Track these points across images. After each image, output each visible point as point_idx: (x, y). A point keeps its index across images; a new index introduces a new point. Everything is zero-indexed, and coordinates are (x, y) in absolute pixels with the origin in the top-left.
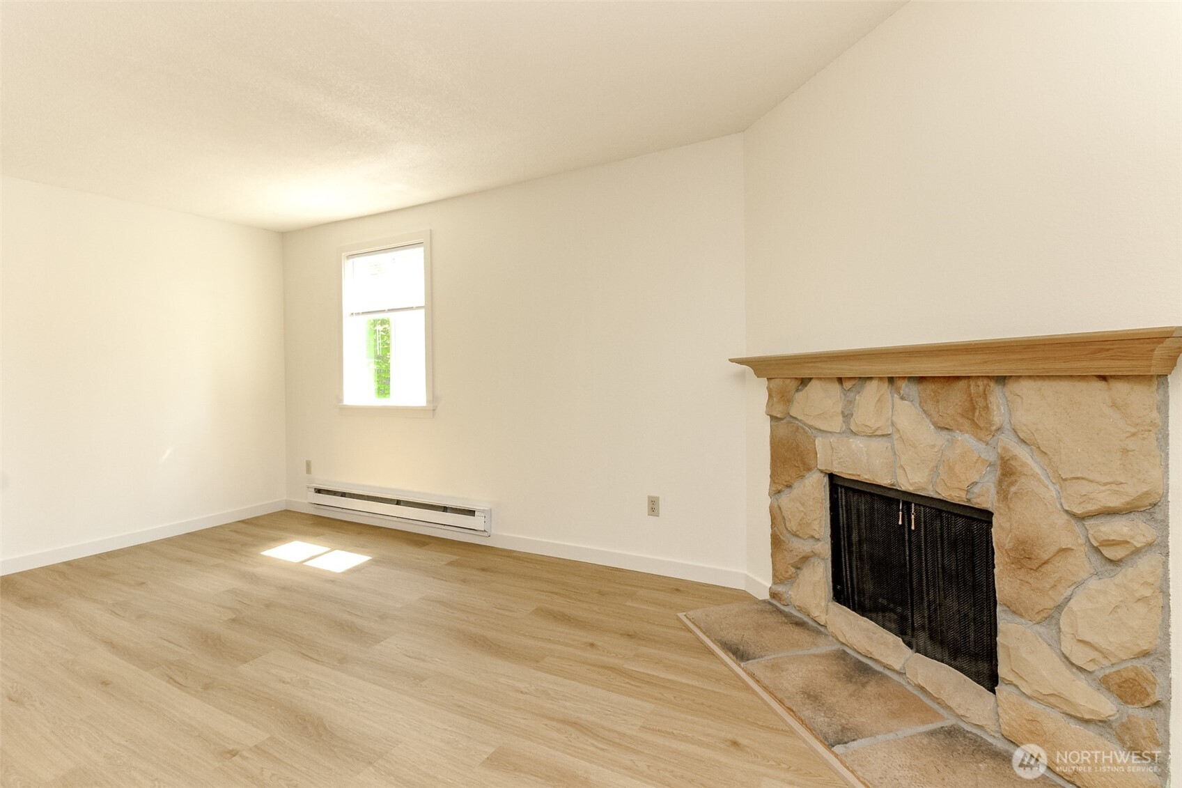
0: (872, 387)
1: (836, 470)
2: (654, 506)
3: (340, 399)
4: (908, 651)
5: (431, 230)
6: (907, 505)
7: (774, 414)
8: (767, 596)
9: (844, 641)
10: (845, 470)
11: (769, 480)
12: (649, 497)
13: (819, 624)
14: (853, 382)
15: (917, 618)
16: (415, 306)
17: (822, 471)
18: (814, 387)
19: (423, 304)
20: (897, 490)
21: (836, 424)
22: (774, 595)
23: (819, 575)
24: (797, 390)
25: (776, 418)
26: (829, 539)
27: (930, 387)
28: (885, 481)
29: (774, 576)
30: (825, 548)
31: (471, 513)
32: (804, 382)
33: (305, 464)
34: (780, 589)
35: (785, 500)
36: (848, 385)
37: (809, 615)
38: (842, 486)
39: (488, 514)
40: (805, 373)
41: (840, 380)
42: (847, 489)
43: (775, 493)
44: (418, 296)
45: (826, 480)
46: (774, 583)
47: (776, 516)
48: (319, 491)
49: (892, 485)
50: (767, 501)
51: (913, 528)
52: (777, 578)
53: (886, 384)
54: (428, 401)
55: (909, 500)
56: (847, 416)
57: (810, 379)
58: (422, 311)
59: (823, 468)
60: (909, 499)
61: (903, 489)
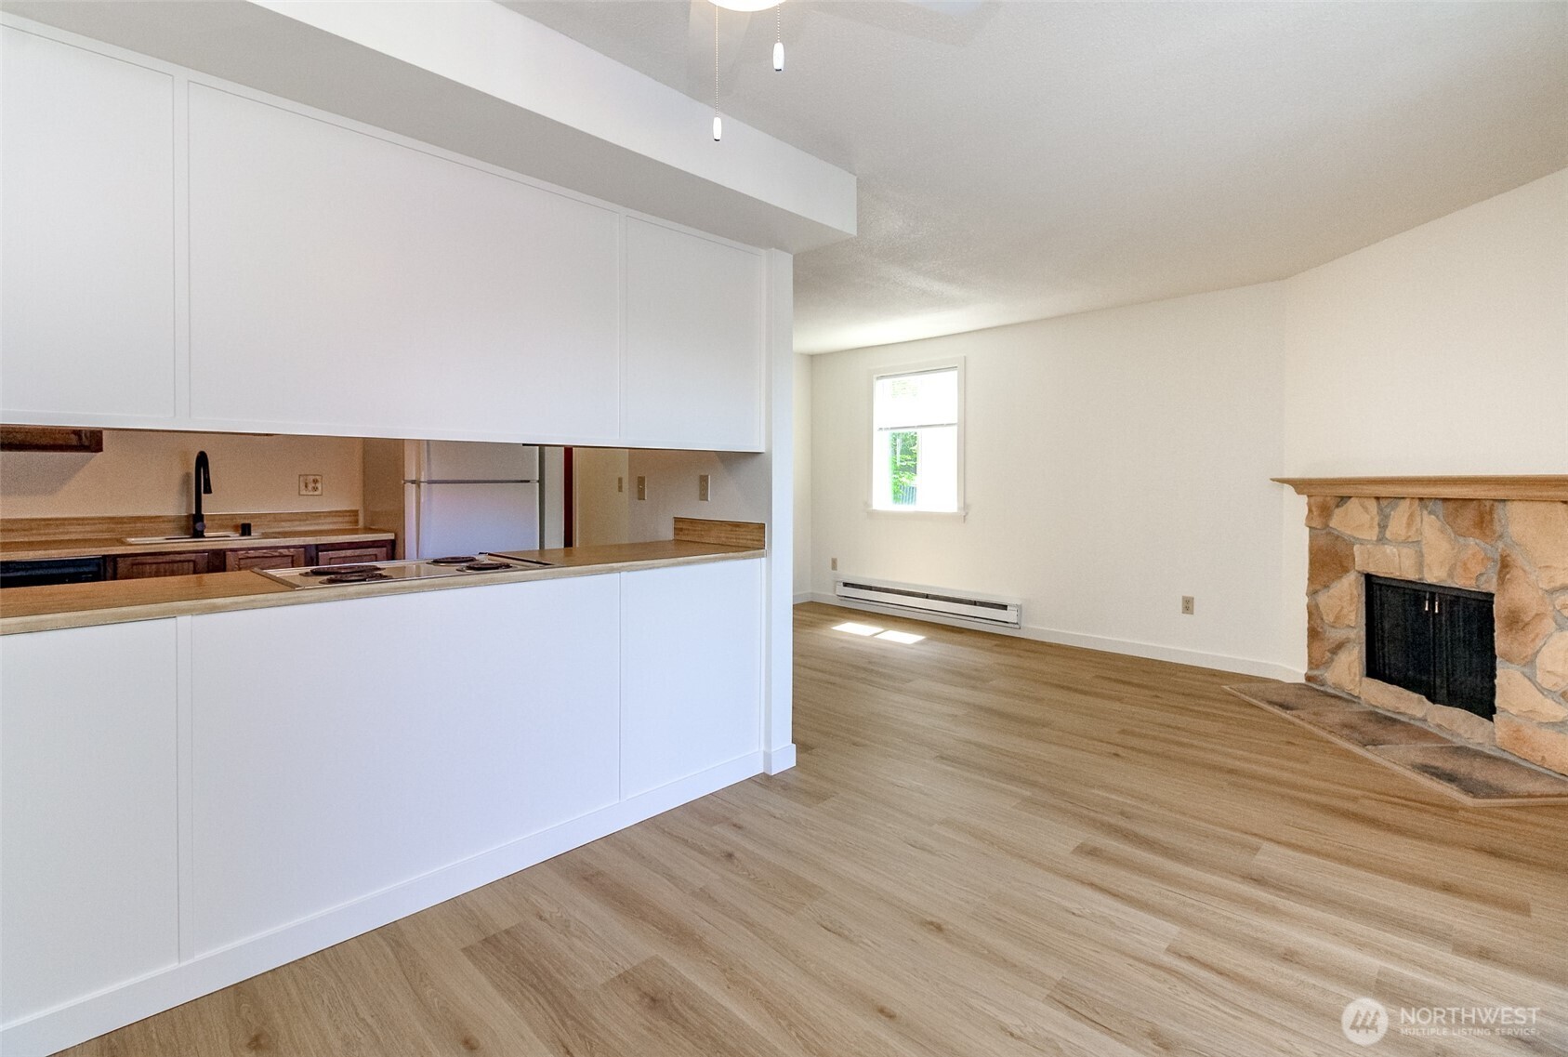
0: (1404, 505)
1: (1372, 570)
2: (1188, 605)
3: (867, 504)
4: (1429, 704)
5: (965, 357)
6: (1433, 594)
7: (1314, 526)
8: (1303, 681)
9: (1375, 704)
10: (1381, 569)
11: (1307, 582)
12: (1184, 598)
13: (1353, 696)
14: (1390, 500)
15: (1438, 681)
16: (945, 423)
17: (1359, 572)
18: (1353, 505)
19: (956, 421)
20: (1423, 584)
21: (1373, 535)
22: (1309, 678)
23: (1353, 658)
24: (1337, 506)
25: (1314, 528)
26: (1364, 627)
27: (1451, 505)
28: (1412, 576)
29: (1310, 662)
30: (1360, 633)
31: (1004, 607)
32: (1343, 499)
33: (831, 562)
34: (1316, 673)
35: (1322, 599)
36: (1384, 503)
37: (1344, 691)
38: (1377, 584)
39: (1019, 608)
40: (1344, 491)
41: (1378, 498)
42: (1381, 585)
43: (1312, 593)
44: (952, 415)
45: (1363, 579)
46: (1310, 668)
47: (1313, 612)
48: (846, 585)
49: (1420, 579)
50: (1304, 600)
51: (1437, 611)
52: (1313, 663)
53: (1417, 501)
54: (959, 508)
55: (1434, 592)
56: (1383, 527)
57: (1350, 497)
58: (955, 428)
59: (1361, 569)
60: (1433, 590)
61: (1429, 582)
